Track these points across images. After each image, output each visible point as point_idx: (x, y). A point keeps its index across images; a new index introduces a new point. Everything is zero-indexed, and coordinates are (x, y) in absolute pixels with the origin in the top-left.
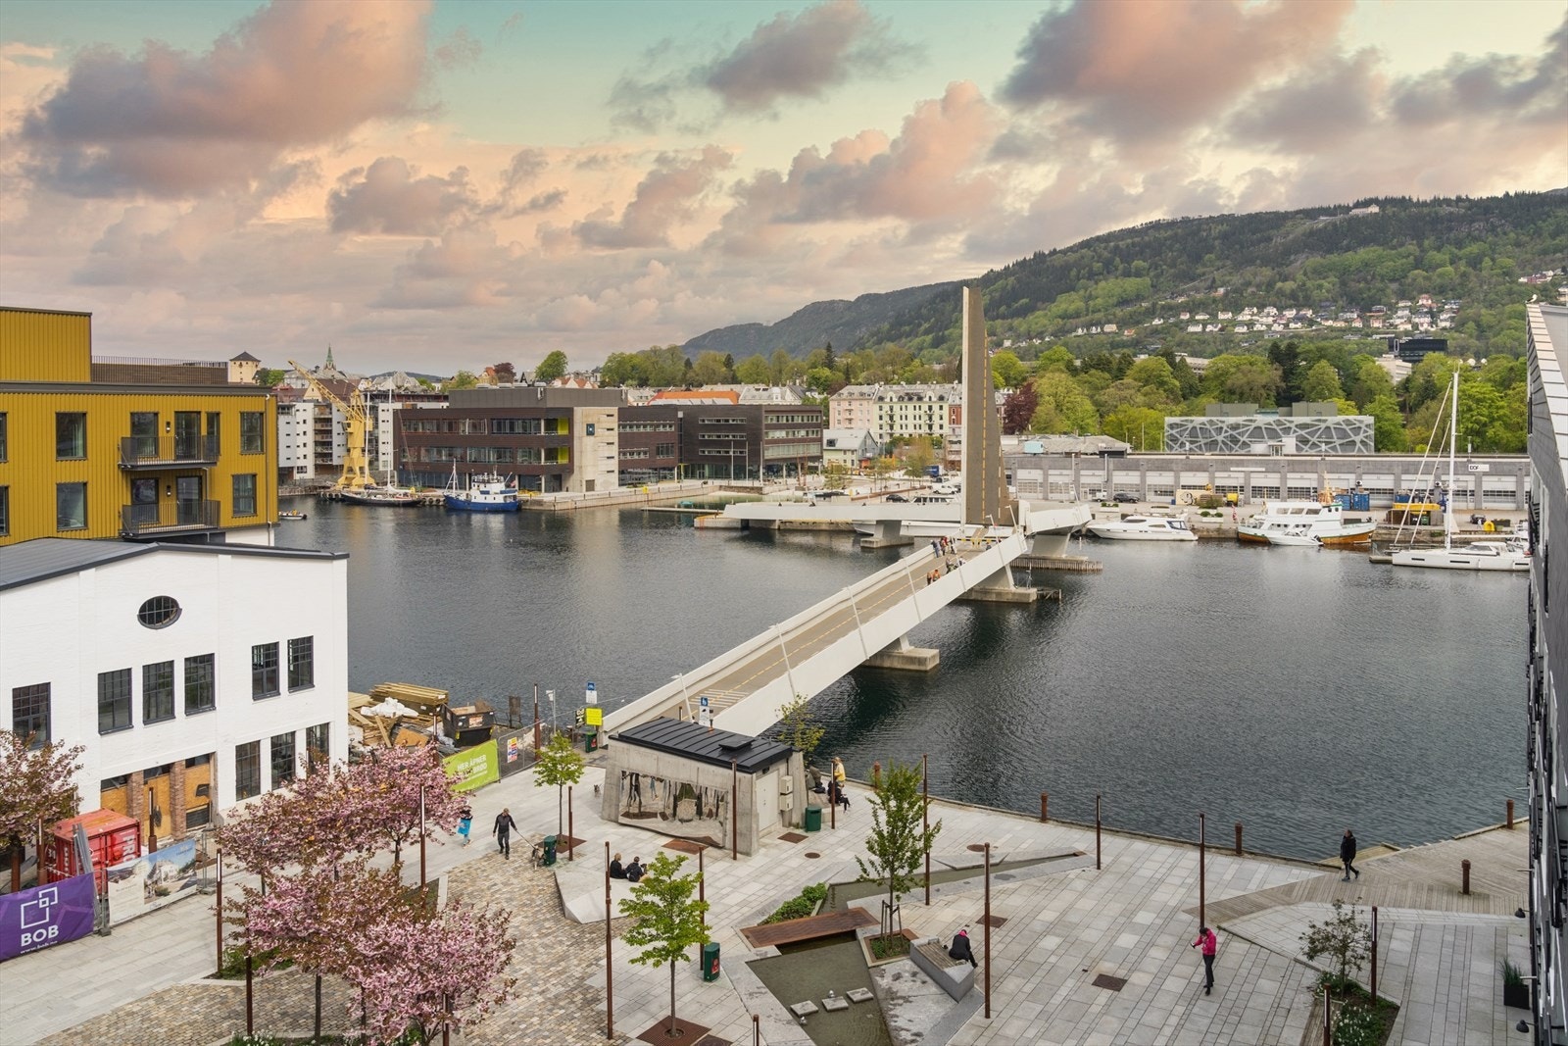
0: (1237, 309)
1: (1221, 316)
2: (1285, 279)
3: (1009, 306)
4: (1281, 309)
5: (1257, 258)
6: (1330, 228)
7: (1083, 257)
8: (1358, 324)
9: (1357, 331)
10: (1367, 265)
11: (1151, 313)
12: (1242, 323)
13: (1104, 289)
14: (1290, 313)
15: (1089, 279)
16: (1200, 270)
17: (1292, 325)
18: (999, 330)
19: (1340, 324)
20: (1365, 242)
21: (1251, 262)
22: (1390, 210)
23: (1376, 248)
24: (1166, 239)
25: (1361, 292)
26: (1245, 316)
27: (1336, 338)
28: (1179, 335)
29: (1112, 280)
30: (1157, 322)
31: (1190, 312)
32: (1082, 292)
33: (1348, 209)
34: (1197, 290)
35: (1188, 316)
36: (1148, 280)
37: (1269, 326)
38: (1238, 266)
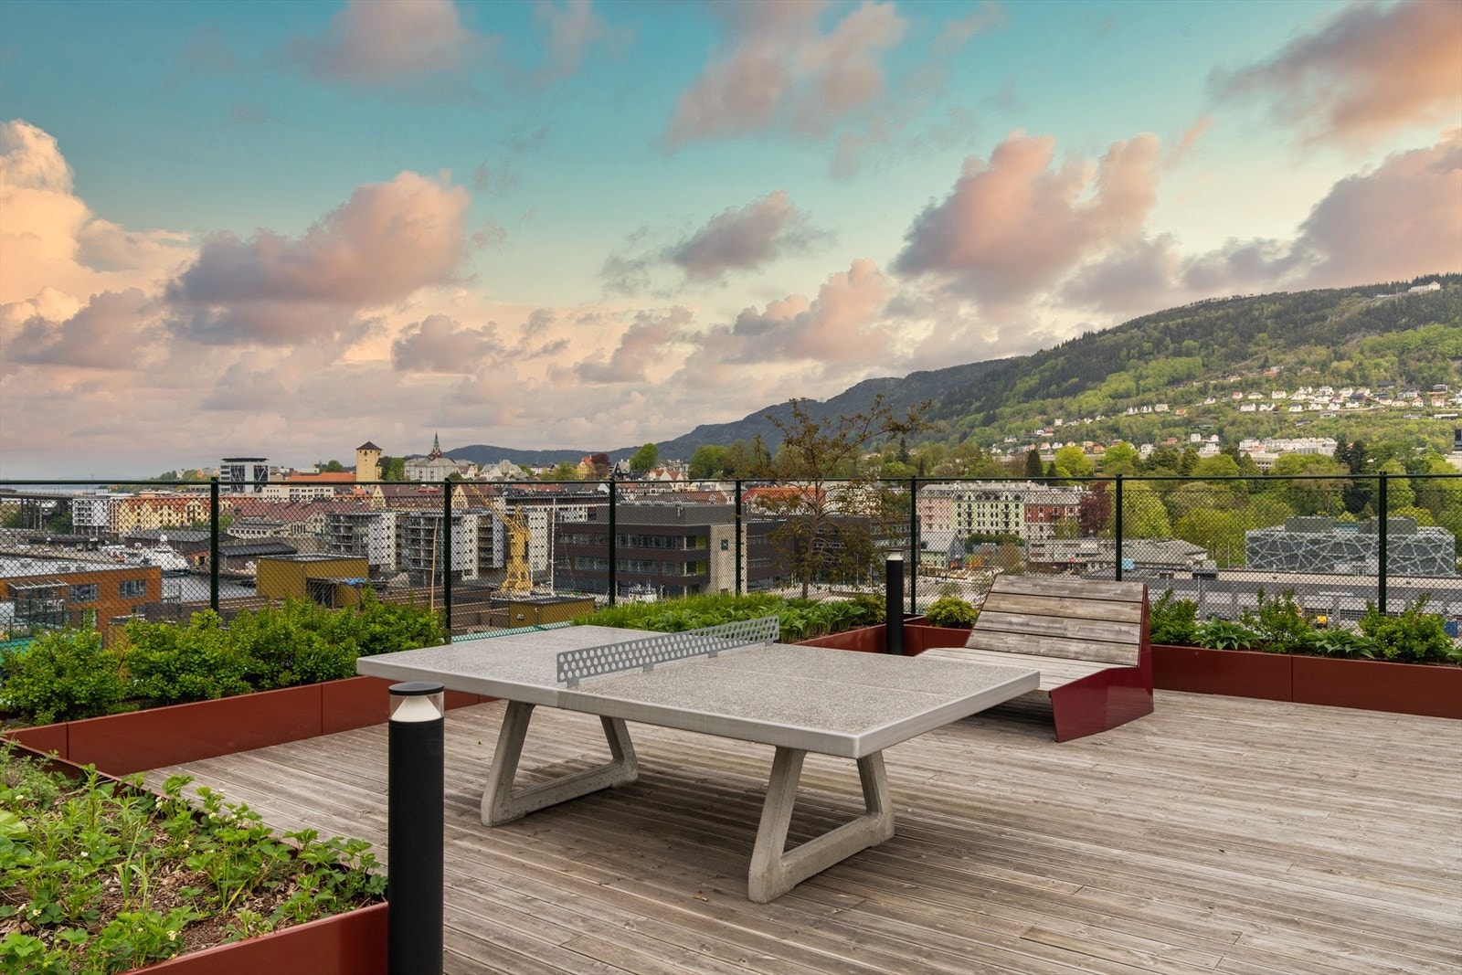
0: (1292, 388)
1: (1275, 396)
2: (1340, 358)
3: (1059, 386)
4: (1337, 388)
5: (1311, 337)
6: (1388, 306)
7: (1132, 337)
8: (1418, 403)
9: (1415, 410)
10: (1427, 343)
11: (1203, 392)
12: (1295, 404)
13: (1153, 368)
14: (1347, 393)
15: (1139, 359)
16: (1253, 349)
17: (1349, 405)
18: (1050, 409)
19: (1400, 404)
20: (1425, 320)
21: (1305, 341)
22: (1451, 287)
23: (1436, 325)
24: (1217, 319)
25: (1420, 371)
26: (1300, 395)
27: (1395, 417)
28: (1232, 415)
29: (1162, 360)
30: (1209, 402)
31: (1243, 392)
32: (1132, 372)
33: (1407, 286)
34: (1249, 369)
35: (1241, 396)
36: (1199, 360)
37: (1325, 405)
38: (1293, 345)
